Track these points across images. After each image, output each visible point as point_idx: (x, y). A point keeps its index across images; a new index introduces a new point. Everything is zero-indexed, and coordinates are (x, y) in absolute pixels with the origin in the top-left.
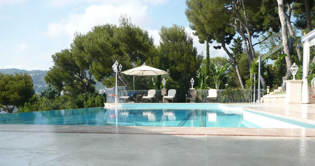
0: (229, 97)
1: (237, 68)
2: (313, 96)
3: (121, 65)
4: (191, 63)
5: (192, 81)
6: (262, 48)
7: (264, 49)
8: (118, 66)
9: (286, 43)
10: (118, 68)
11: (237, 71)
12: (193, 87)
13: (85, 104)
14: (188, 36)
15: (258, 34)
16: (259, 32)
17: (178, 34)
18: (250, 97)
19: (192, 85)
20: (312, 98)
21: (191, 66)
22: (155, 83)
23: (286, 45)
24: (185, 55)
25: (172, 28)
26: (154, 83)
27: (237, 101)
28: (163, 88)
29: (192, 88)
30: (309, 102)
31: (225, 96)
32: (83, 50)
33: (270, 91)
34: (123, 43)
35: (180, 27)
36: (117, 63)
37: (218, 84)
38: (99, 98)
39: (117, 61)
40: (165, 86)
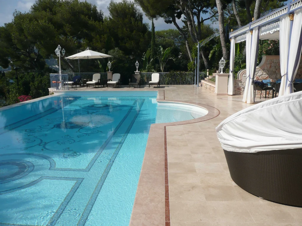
0: (172, 79)
1: (186, 44)
2: (237, 88)
3: (63, 49)
4: (140, 41)
5: (137, 64)
6: (213, 21)
7: (214, 23)
8: (61, 50)
9: (222, 31)
10: (61, 52)
11: (187, 46)
12: (138, 70)
13: (32, 85)
14: (137, 13)
15: (207, 9)
16: (208, 8)
17: (127, 10)
18: (192, 79)
19: (137, 68)
20: (237, 90)
21: (140, 43)
23: (222, 33)
24: (134, 32)
25: (121, 3)
26: (100, 65)
27: (179, 83)
28: (108, 71)
29: (137, 71)
30: (234, 94)
31: (169, 79)
32: (23, 32)
33: (210, 74)
34: (67, 24)
35: (130, 2)
36: (59, 47)
37: (163, 65)
38: (46, 78)
39: (59, 45)
40: (110, 69)
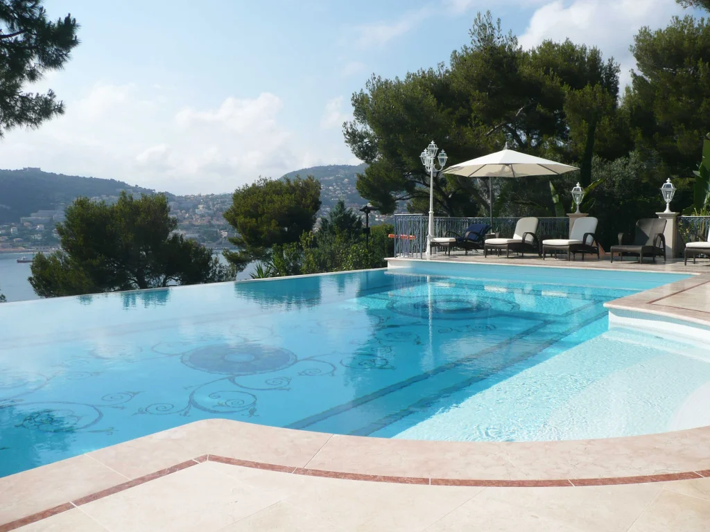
3: (443, 151)
5: (668, 190)
8: (437, 155)
10: (436, 160)
12: (671, 209)
19: (668, 200)
22: (557, 195)
26: (554, 195)
28: (575, 209)
29: (667, 211)
36: (433, 146)
39: (432, 142)
40: (580, 205)
